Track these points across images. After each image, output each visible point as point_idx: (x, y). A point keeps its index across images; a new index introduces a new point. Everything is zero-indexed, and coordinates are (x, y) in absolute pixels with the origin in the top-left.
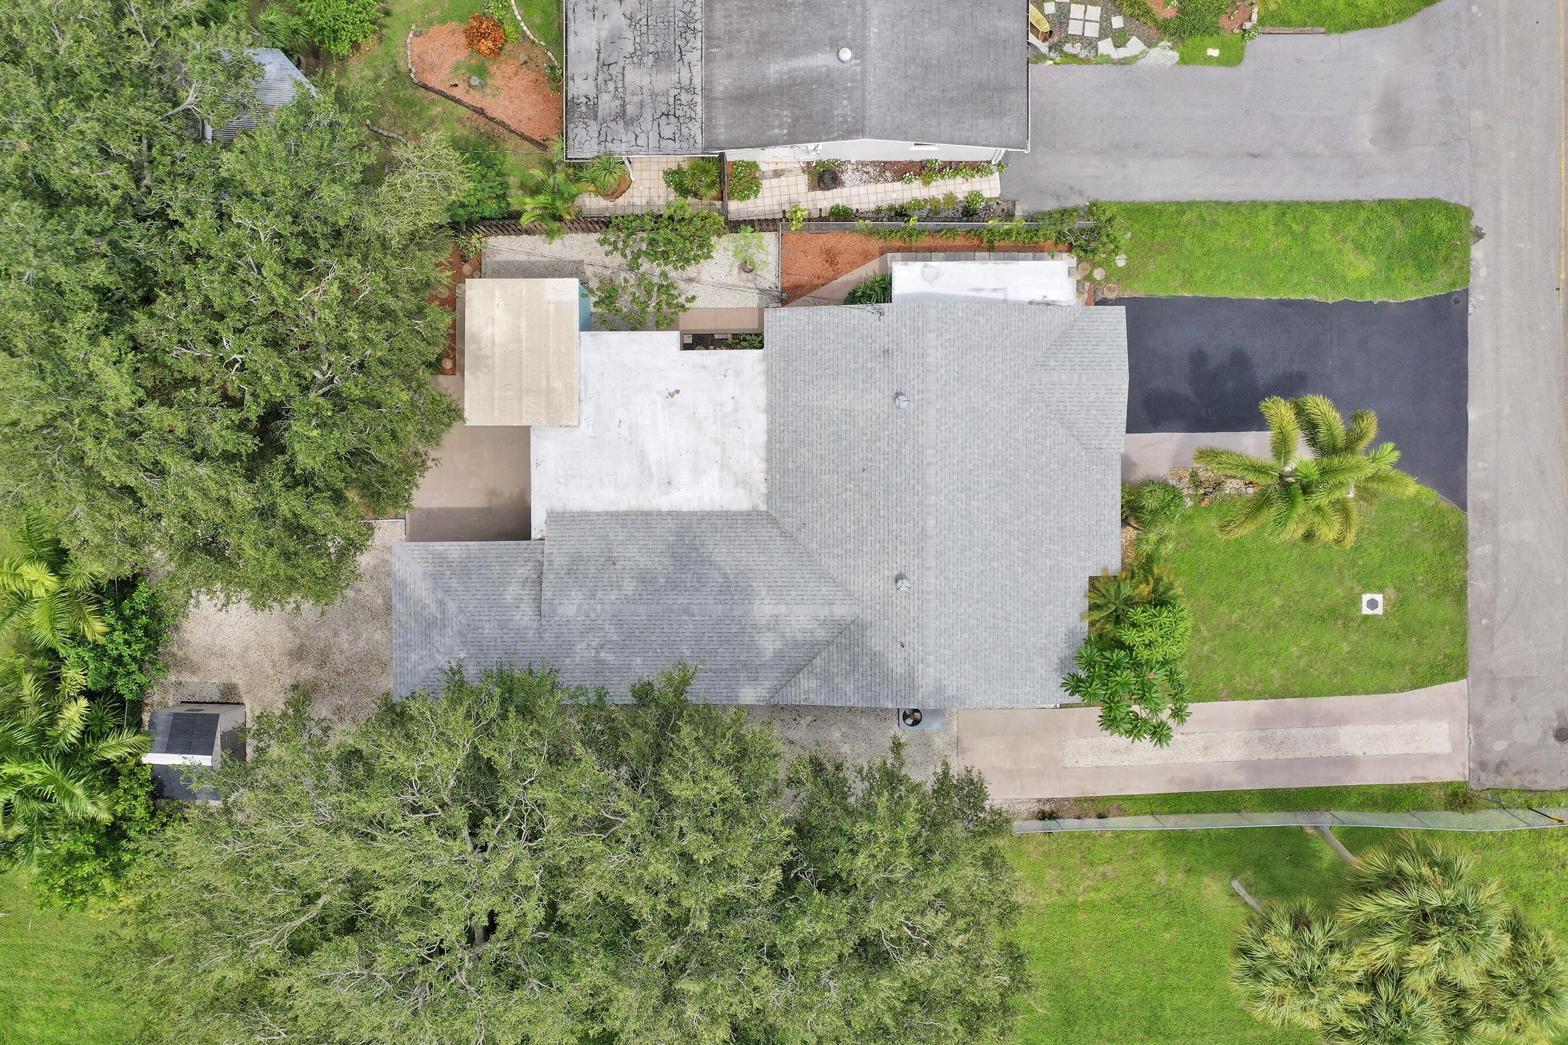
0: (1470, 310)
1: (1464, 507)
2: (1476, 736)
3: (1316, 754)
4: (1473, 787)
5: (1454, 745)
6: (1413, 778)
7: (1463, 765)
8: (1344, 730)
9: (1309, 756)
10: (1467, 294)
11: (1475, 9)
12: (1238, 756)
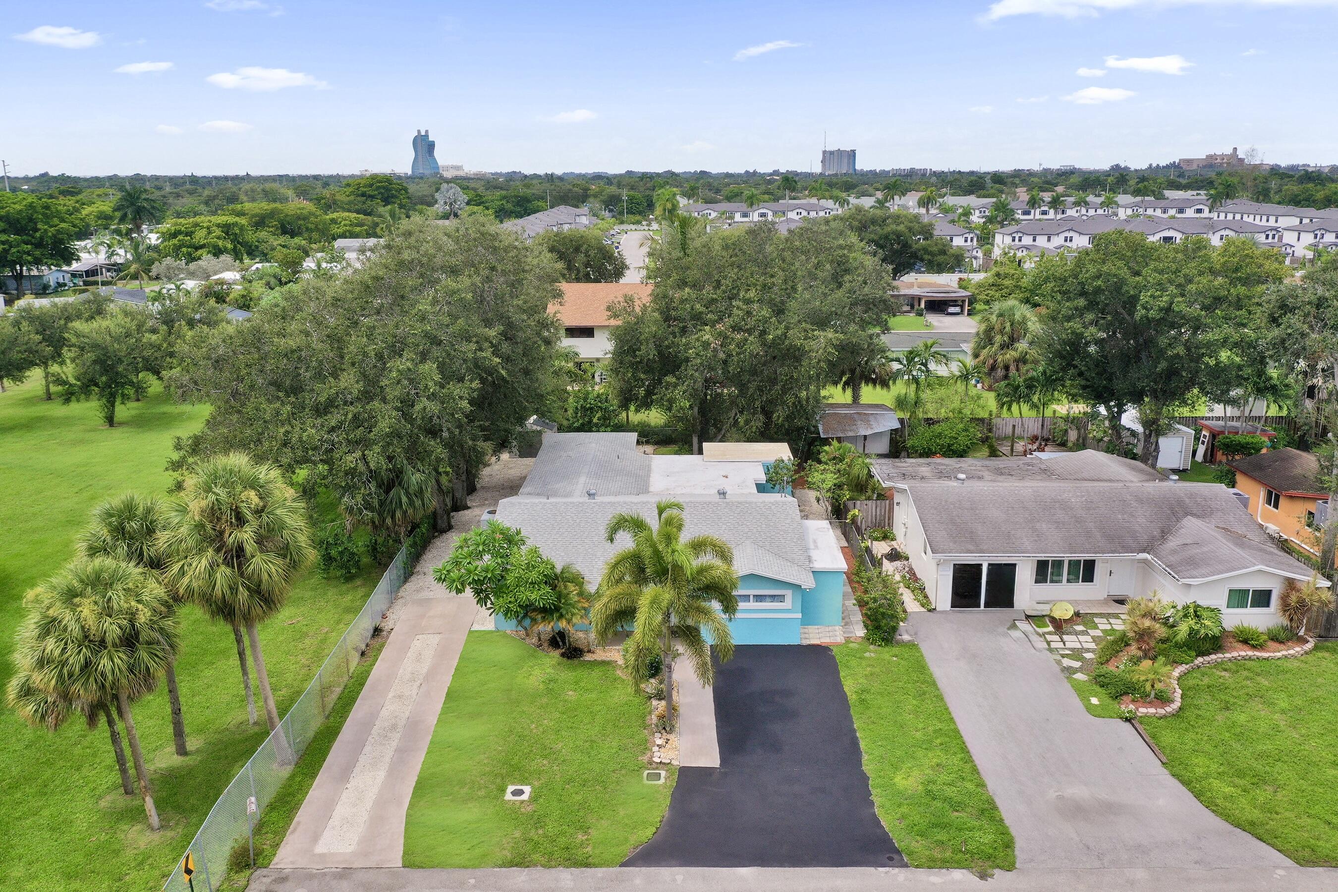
0: (880, 869)
1: (623, 865)
2: (325, 874)
3: (362, 759)
4: (256, 873)
5: (322, 856)
6: (299, 823)
7: (292, 863)
8: (381, 774)
9: (363, 752)
10: (902, 866)
11: (1281, 872)
12: (384, 713)
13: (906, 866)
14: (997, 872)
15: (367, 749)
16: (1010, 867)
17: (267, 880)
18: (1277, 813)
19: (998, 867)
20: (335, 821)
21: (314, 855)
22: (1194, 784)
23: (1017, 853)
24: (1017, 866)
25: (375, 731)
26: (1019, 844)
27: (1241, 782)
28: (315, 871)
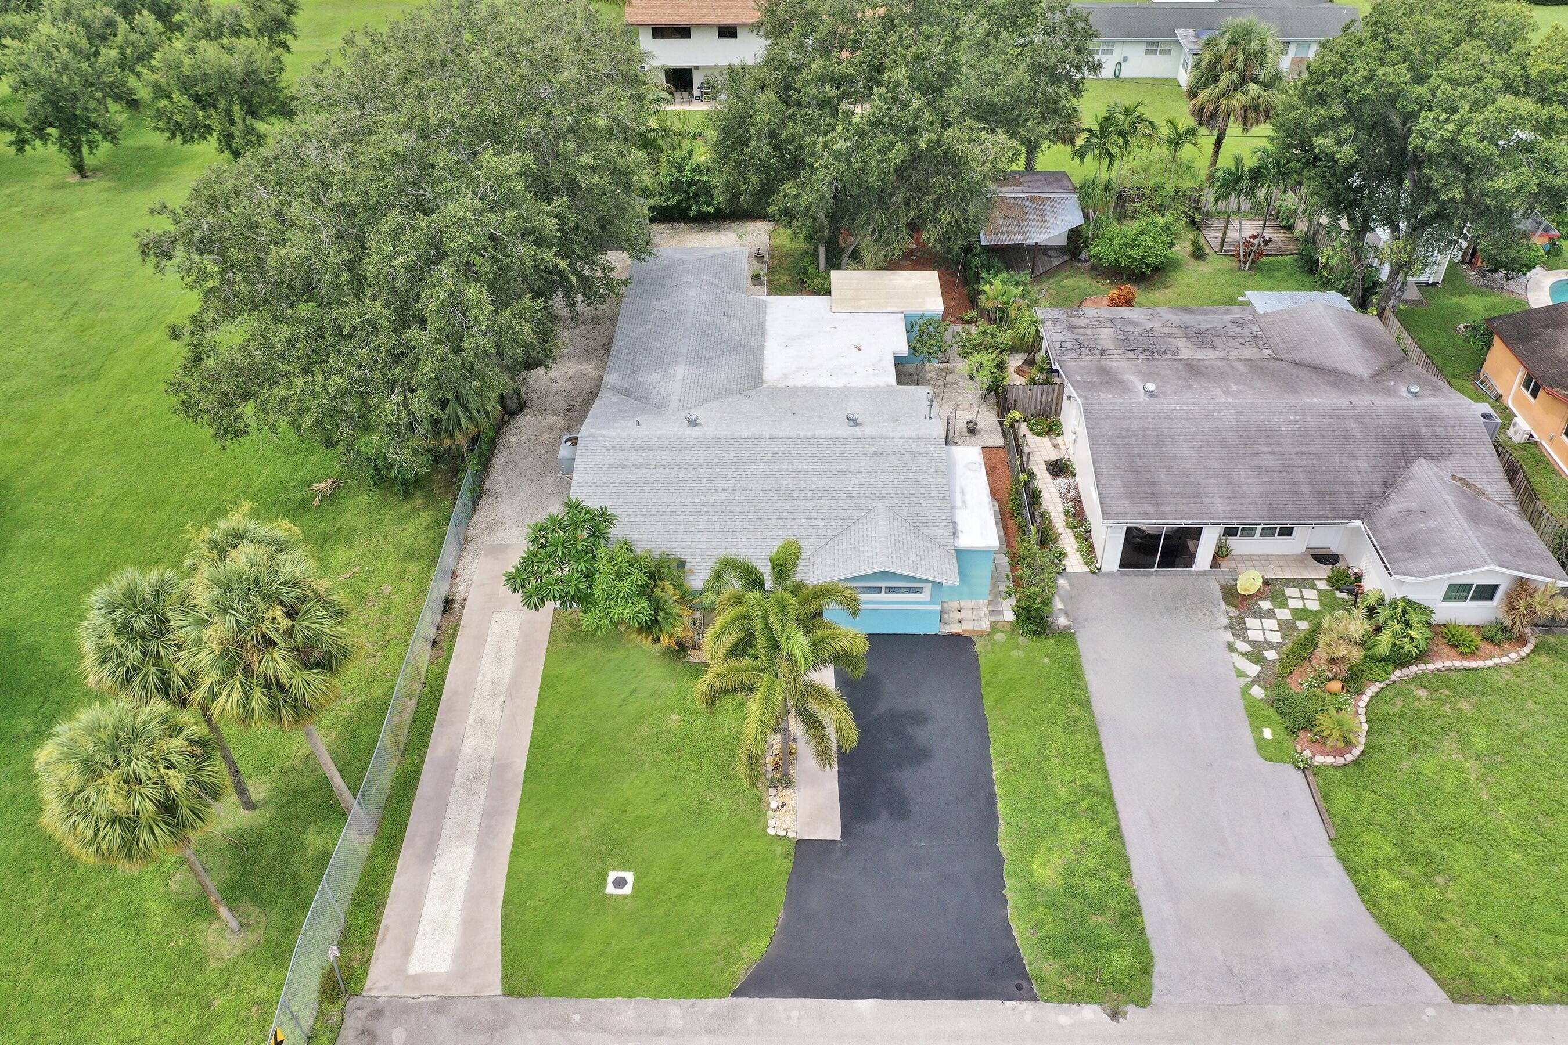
0: (1008, 1003)
1: (736, 994)
4: (351, 1002)
5: (417, 978)
6: (387, 927)
7: (386, 988)
8: (469, 852)
9: (447, 816)
10: (1030, 1000)
11: (1430, 1011)
12: (466, 749)
13: (1034, 998)
14: (1131, 1008)
15: (452, 810)
16: (1144, 1002)
17: (362, 1014)
18: (1442, 920)
19: (1132, 1002)
20: (425, 926)
21: (408, 977)
22: (1359, 875)
23: (1155, 981)
24: (1153, 1000)
25: (458, 779)
26: (1159, 967)
27: (1412, 871)
28: (412, 1001)
